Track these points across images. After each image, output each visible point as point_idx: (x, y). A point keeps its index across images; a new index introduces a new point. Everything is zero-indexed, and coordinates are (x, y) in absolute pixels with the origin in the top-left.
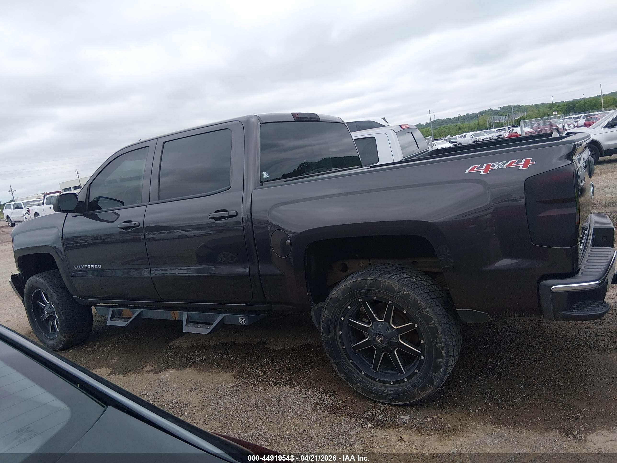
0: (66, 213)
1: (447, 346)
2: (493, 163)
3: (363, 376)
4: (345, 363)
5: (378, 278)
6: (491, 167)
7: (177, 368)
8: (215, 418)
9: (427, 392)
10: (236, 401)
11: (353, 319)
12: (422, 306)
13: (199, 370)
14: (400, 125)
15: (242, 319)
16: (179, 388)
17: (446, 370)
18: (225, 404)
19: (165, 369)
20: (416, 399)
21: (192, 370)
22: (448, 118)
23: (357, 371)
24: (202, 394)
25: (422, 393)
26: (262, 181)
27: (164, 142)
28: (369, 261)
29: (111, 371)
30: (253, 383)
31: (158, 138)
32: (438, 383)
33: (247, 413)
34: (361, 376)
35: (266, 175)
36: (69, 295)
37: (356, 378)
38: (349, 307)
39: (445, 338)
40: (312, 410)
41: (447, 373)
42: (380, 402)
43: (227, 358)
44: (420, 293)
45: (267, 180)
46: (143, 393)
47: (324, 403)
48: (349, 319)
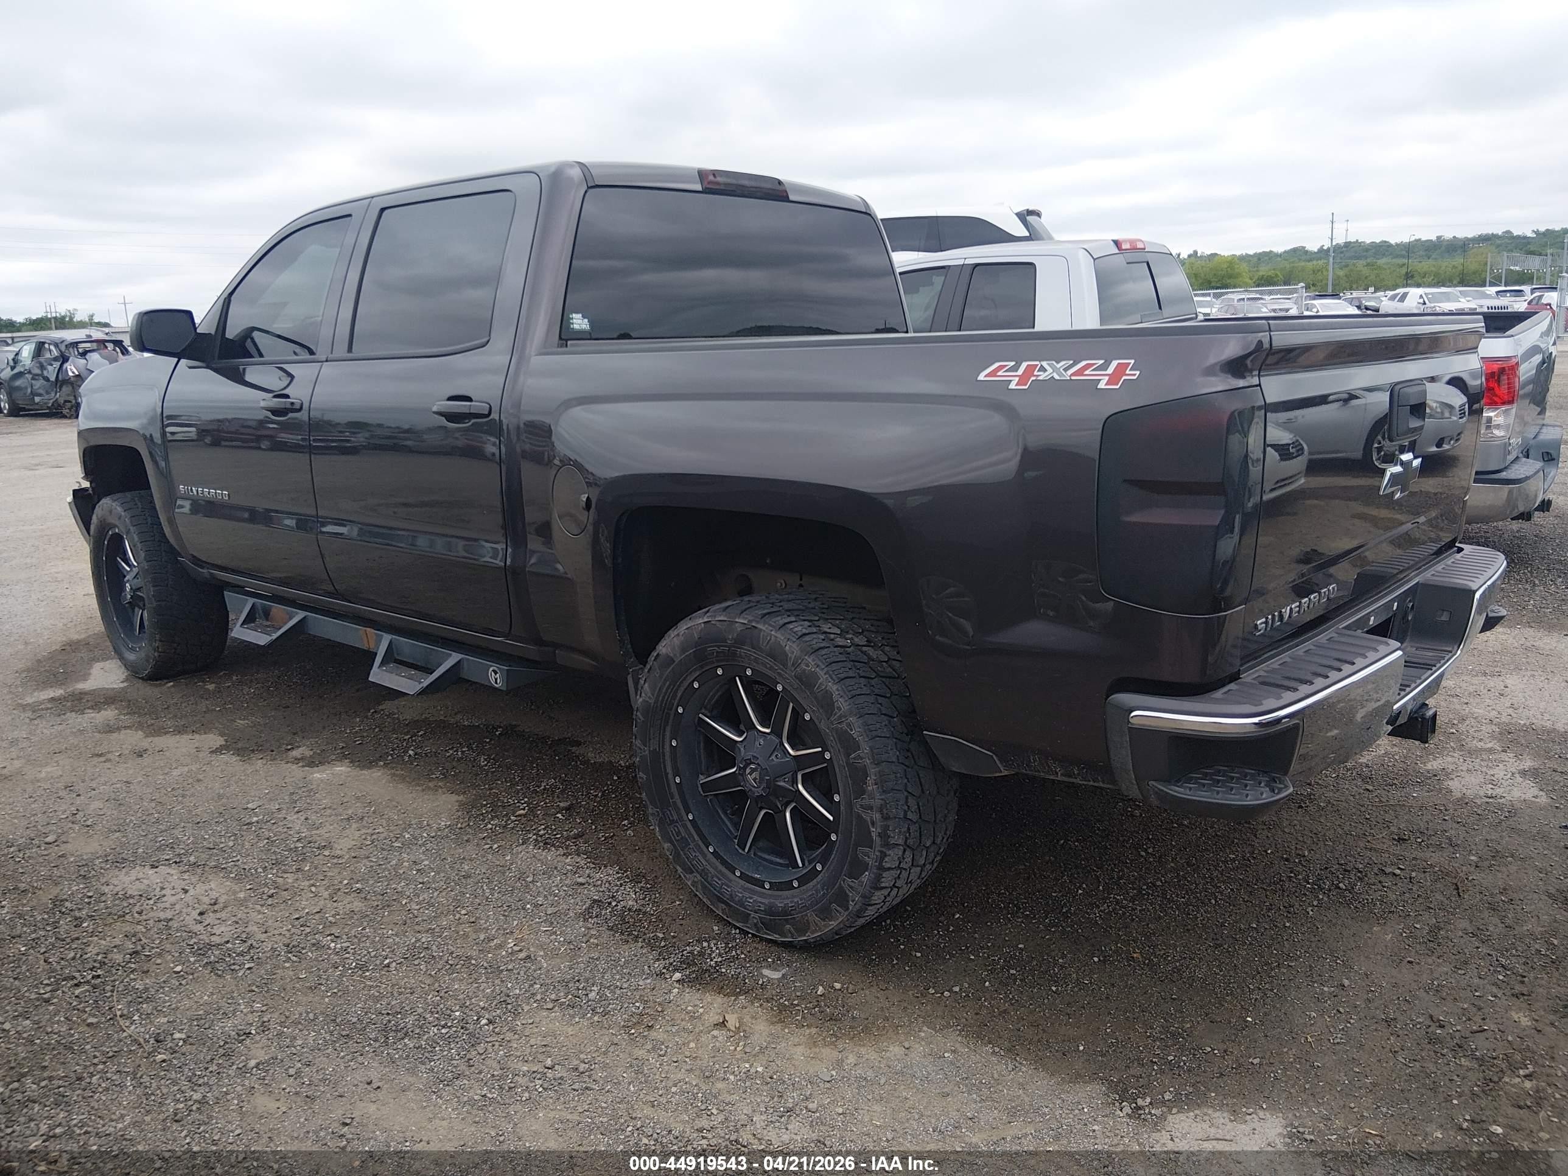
0: (176, 359)
1: (886, 818)
2: (1043, 360)
3: (710, 856)
4: (675, 817)
5: (758, 622)
6: (1036, 373)
7: (357, 764)
8: (359, 891)
9: (833, 923)
10: (426, 863)
11: (709, 714)
12: (839, 709)
13: (397, 776)
14: (1115, 238)
15: (496, 673)
16: (330, 808)
17: (878, 878)
18: (400, 863)
19: (332, 760)
20: (810, 936)
21: (383, 774)
22: (1385, 242)
23: (700, 843)
24: (370, 831)
25: (823, 923)
26: (566, 337)
27: (383, 210)
28: (801, 580)
29: (224, 743)
30: (491, 829)
31: (372, 197)
32: (857, 906)
33: (433, 892)
34: (704, 856)
35: (579, 321)
36: (173, 553)
37: (693, 859)
38: (696, 685)
39: (883, 797)
40: (578, 916)
41: (883, 885)
42: (736, 928)
43: (475, 760)
44: (842, 676)
45: (580, 336)
46: (249, 806)
47: (614, 904)
48: (700, 715)
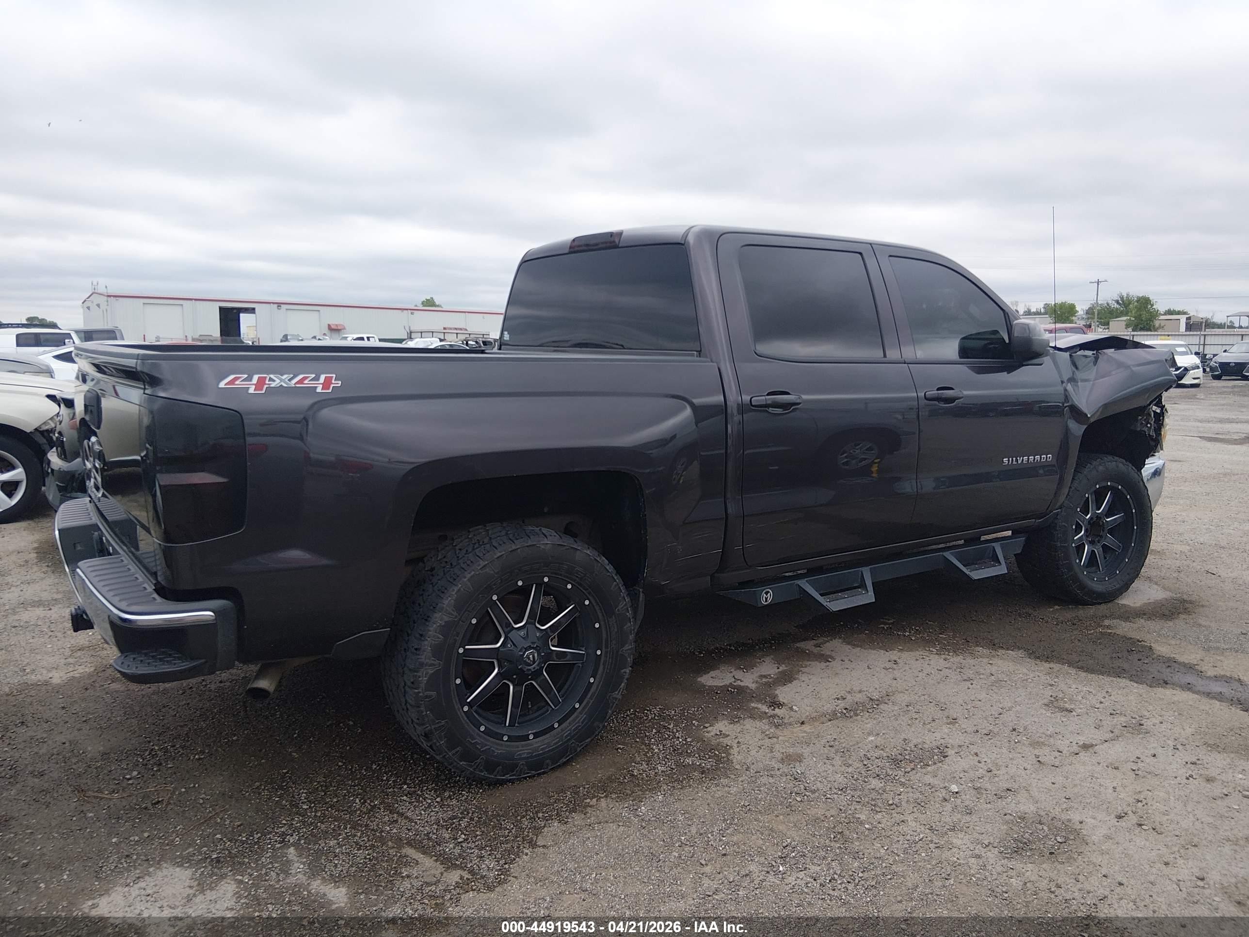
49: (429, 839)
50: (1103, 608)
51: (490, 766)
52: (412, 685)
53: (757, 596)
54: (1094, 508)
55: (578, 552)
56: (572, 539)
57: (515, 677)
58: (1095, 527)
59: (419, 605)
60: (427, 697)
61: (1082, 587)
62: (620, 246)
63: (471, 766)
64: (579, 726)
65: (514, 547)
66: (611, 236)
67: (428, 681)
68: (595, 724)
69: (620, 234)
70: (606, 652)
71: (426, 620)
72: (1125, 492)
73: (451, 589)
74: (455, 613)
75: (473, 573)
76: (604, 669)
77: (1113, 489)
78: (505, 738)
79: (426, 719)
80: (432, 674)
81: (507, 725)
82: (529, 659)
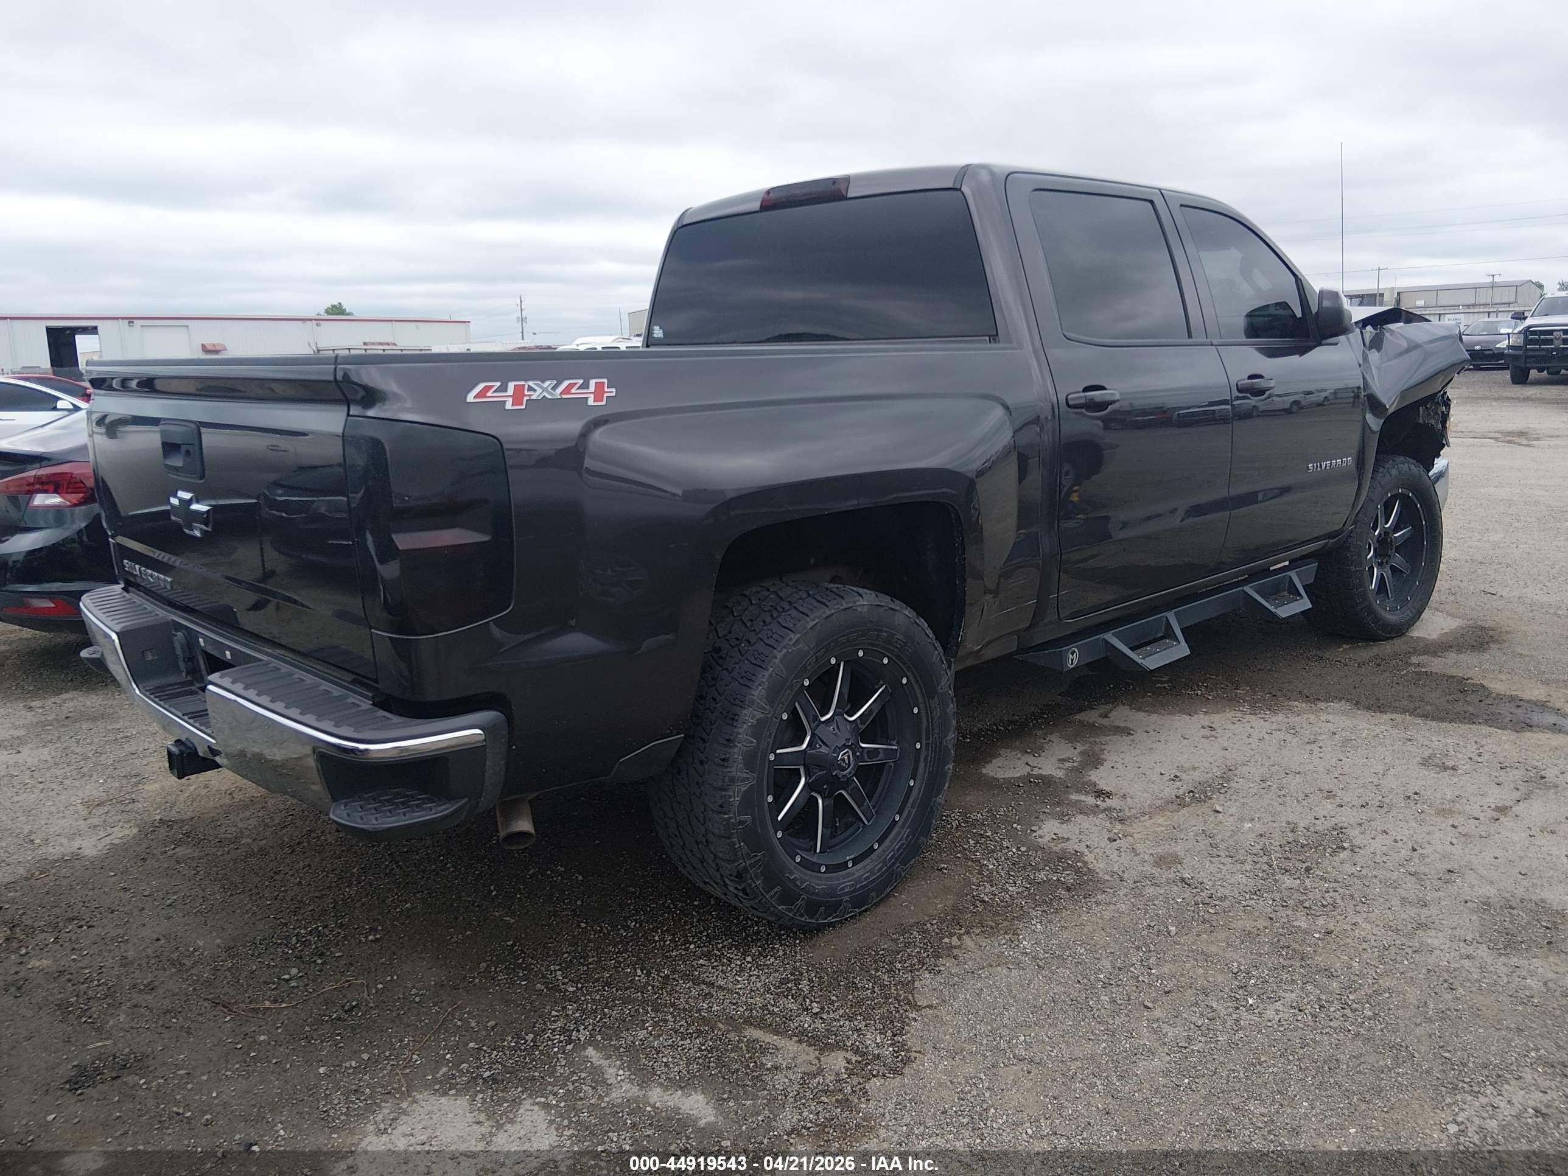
49: (772, 1013)
50: (1398, 644)
51: (812, 908)
52: (720, 809)
53: (1061, 658)
54: (1383, 521)
55: (898, 614)
56: (889, 598)
57: (825, 787)
58: (1384, 545)
59: (714, 699)
60: (741, 823)
61: (1377, 619)
62: (850, 195)
63: (790, 910)
64: (903, 844)
65: (828, 613)
66: (834, 183)
67: (741, 802)
68: (920, 841)
69: (847, 180)
70: (927, 744)
71: (733, 719)
72: (1416, 501)
73: (761, 676)
74: (768, 707)
75: (784, 651)
76: (925, 766)
77: (1403, 498)
78: (823, 869)
79: (739, 854)
80: (745, 791)
81: (818, 851)
82: (844, 762)
